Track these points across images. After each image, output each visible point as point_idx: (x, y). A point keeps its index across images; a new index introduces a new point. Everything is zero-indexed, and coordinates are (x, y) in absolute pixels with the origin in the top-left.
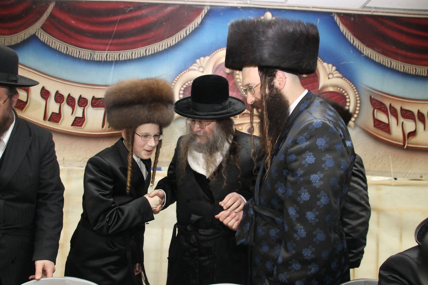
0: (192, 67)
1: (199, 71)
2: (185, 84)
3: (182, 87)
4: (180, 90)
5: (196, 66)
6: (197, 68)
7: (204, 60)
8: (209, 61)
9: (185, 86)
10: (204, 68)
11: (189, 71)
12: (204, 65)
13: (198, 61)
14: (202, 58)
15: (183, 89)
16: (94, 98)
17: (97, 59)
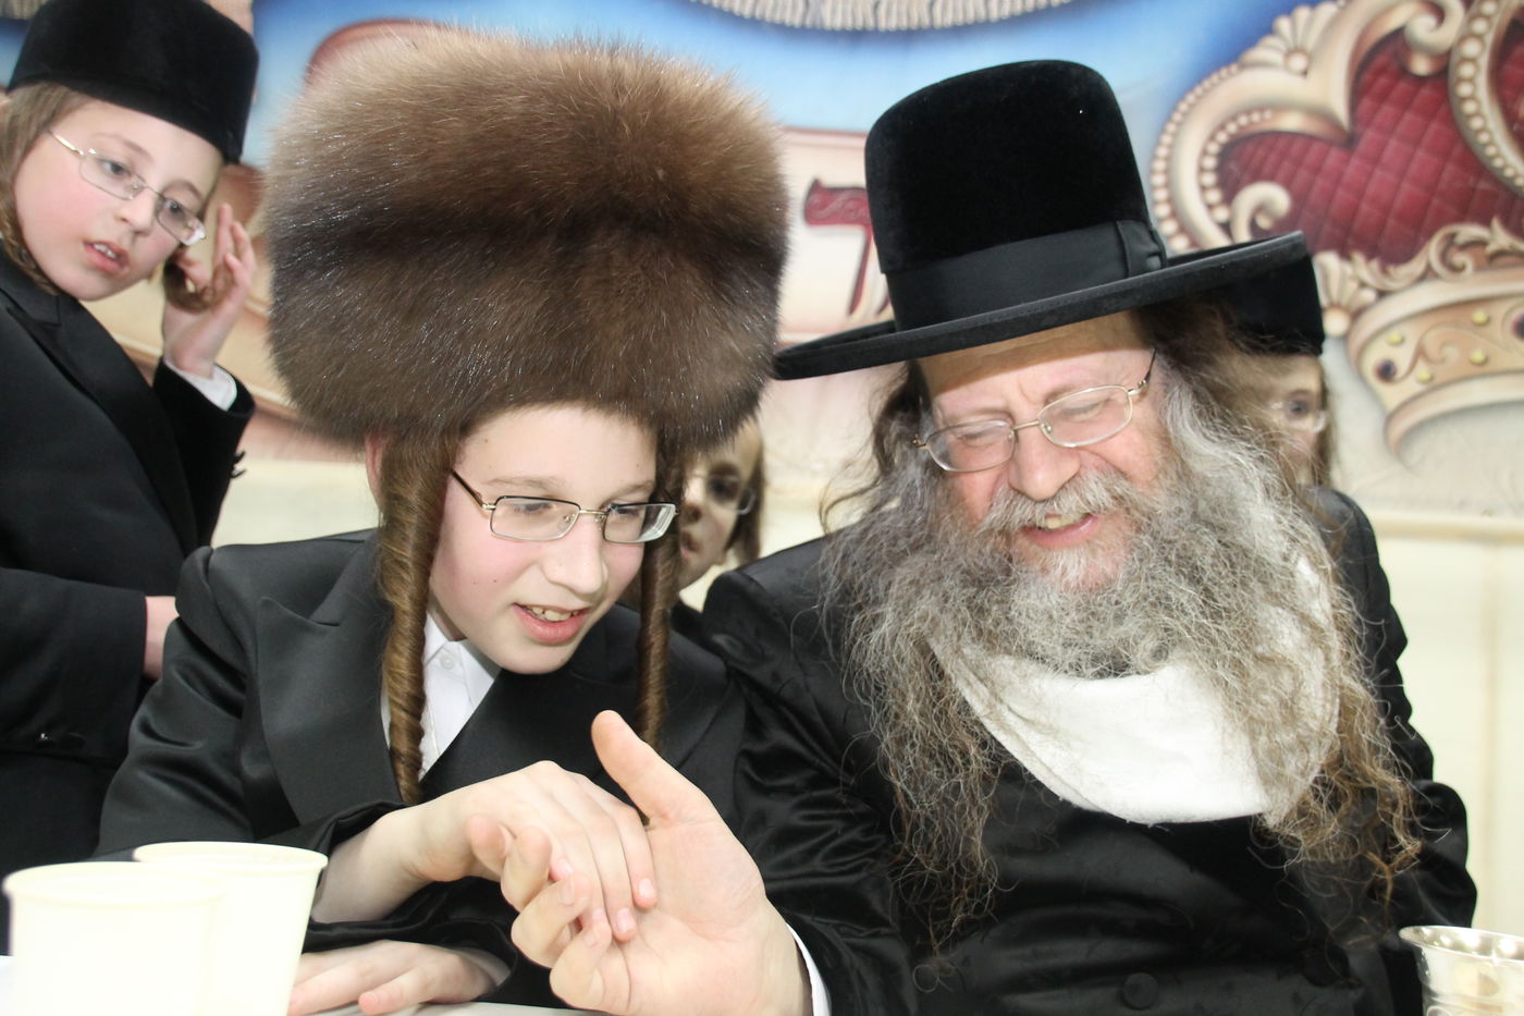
0: (1258, 53)
1: (1287, 68)
2: (1222, 127)
3: (1212, 138)
4: (1204, 153)
5: (1276, 49)
6: (1277, 58)
7: (1310, 22)
8: (1333, 24)
9: (1222, 137)
10: (1310, 57)
11: (1243, 67)
12: (1310, 44)
13: (1283, 24)
14: (1303, 13)
15: (1214, 148)
16: (816, 187)
17: (832, 19)
